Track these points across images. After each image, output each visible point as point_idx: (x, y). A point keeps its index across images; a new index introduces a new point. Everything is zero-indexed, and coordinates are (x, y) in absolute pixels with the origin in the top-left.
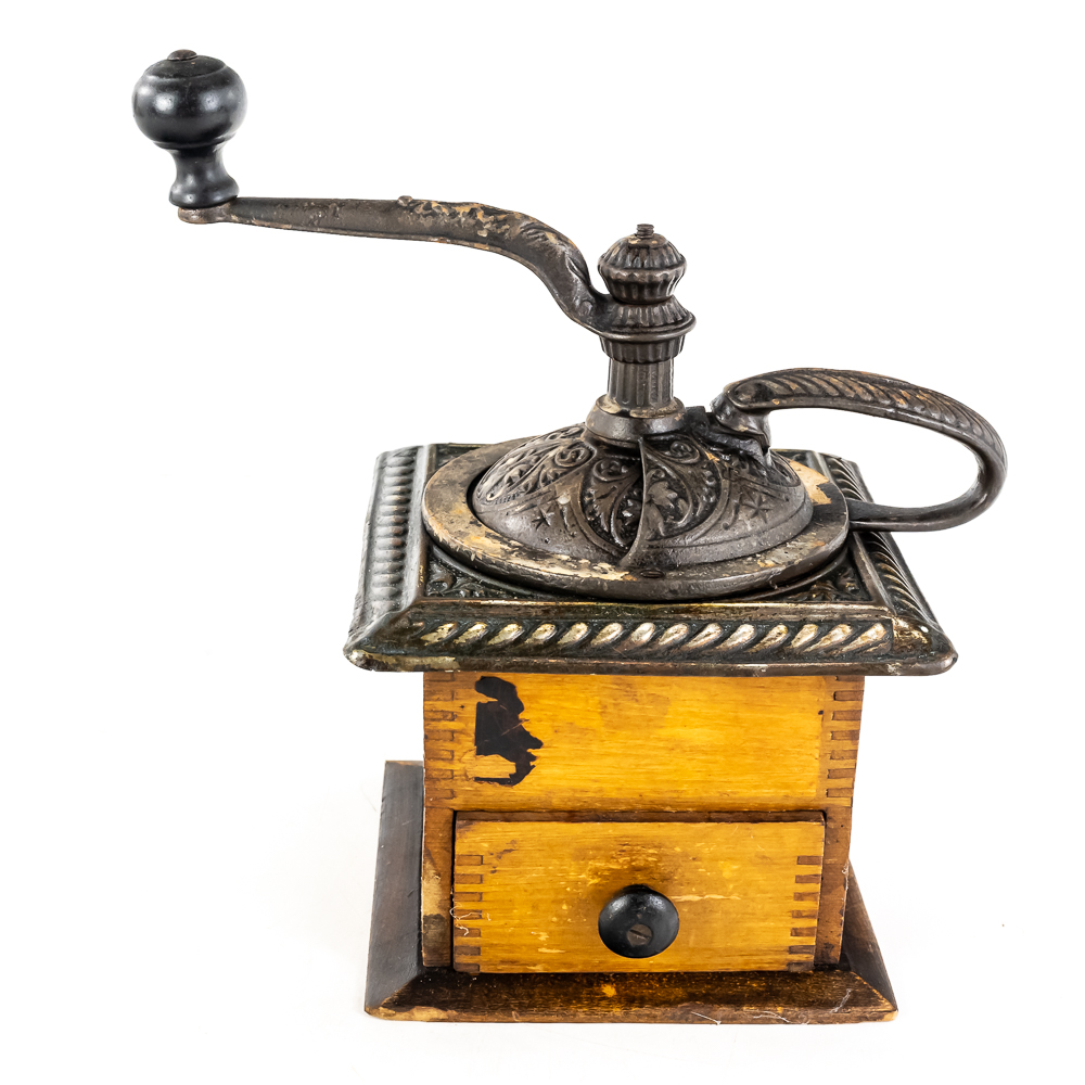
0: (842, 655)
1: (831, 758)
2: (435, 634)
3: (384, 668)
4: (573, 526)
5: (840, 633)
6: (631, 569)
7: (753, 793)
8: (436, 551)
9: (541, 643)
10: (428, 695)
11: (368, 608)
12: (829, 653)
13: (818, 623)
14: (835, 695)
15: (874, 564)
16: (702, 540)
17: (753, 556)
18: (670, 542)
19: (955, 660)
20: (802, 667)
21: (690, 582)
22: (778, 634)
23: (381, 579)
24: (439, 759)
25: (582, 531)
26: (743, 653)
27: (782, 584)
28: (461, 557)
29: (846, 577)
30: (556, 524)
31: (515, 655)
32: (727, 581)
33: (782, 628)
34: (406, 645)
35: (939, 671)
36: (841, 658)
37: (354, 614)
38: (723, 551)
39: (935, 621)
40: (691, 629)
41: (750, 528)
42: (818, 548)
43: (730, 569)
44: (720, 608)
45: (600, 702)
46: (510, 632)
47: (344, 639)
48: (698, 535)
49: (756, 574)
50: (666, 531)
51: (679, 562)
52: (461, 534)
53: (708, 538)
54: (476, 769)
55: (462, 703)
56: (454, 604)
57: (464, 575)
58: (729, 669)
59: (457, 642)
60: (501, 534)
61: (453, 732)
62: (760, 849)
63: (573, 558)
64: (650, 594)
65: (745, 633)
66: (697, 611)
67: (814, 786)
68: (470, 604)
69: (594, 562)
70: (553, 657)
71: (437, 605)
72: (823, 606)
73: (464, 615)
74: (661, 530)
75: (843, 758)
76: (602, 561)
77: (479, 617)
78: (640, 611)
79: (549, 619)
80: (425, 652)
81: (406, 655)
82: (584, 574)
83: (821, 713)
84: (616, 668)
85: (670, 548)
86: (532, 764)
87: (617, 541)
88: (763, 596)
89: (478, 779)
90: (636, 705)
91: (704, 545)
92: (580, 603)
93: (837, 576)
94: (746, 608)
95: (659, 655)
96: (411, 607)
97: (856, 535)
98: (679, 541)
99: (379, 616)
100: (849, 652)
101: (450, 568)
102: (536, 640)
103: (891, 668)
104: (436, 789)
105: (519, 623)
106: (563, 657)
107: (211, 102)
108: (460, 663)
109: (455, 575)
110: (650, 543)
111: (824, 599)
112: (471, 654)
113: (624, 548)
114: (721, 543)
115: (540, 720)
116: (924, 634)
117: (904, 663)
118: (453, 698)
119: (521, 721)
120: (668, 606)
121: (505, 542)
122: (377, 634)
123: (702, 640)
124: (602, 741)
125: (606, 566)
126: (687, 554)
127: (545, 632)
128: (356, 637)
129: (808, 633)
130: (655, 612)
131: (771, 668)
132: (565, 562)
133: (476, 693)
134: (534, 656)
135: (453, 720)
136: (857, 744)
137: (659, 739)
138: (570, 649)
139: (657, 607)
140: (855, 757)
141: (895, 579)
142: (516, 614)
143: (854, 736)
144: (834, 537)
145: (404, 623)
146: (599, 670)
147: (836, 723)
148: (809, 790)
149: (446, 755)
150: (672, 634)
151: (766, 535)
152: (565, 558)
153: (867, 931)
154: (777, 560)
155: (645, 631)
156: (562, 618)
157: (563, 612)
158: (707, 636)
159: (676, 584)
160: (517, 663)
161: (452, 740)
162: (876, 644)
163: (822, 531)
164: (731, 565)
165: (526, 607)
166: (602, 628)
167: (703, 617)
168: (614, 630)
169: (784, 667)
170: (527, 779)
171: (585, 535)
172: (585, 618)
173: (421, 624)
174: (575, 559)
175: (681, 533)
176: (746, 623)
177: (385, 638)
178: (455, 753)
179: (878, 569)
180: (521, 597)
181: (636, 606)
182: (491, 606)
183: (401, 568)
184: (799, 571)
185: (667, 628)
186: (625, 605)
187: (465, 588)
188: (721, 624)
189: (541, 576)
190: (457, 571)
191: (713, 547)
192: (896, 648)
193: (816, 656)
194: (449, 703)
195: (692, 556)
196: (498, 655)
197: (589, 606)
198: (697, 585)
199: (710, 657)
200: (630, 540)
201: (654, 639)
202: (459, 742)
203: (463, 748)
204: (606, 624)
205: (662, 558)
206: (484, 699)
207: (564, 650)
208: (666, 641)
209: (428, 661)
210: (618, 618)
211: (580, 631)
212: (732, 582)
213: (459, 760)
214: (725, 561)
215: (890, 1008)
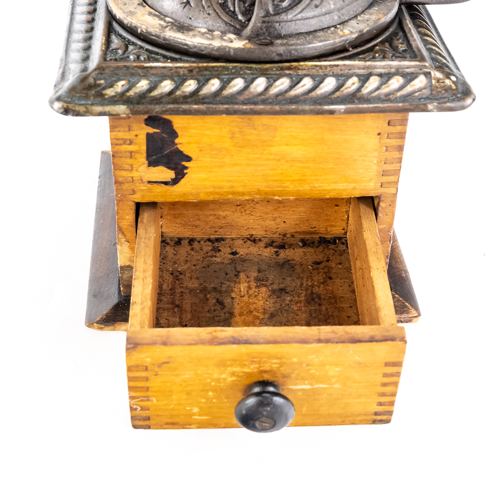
0: (396, 98)
1: (385, 163)
2: (112, 89)
3: (77, 114)
4: (209, 7)
5: (396, 82)
6: (249, 39)
7: (333, 186)
8: (115, 24)
9: (188, 94)
10: (113, 128)
11: (67, 69)
12: (387, 98)
13: (380, 75)
14: (389, 123)
15: (416, 29)
16: (299, 16)
17: (335, 26)
18: (277, 18)
19: (474, 100)
20: (369, 108)
21: (291, 47)
22: (352, 84)
23: (77, 46)
24: (122, 170)
25: (215, 10)
26: (328, 99)
27: (355, 47)
28: (132, 31)
29: (398, 40)
30: (197, 5)
31: (169, 103)
32: (318, 46)
33: (355, 79)
34: (92, 98)
35: (463, 108)
36: (396, 100)
37: (58, 73)
38: (314, 24)
39: (459, 71)
40: (292, 81)
41: (332, 7)
42: (379, 19)
43: (319, 37)
44: (312, 66)
45: (230, 131)
46: (165, 86)
47: (50, 93)
48: (297, 12)
49: (337, 40)
50: (275, 10)
51: (283, 32)
52: (131, 13)
53: (303, 15)
54: (148, 175)
55: (136, 133)
56: (125, 66)
57: (133, 44)
58: (319, 110)
59: (128, 94)
60: (159, 12)
61: (131, 152)
62: (358, 358)
63: (209, 30)
64: (263, 57)
65: (329, 84)
66: (297, 68)
67: (373, 181)
68: (137, 67)
69: (224, 33)
70: (196, 104)
71: (114, 67)
72: (383, 63)
73: (132, 75)
74: (271, 9)
75: (392, 163)
76: (230, 32)
77: (144, 76)
78: (256, 69)
79: (192, 76)
80: (106, 102)
81: (92, 104)
82: (217, 43)
83: (379, 134)
84: (240, 111)
85: (277, 22)
86: (185, 171)
87: (240, 17)
88: (342, 55)
89: (149, 182)
90: (254, 132)
91: (301, 20)
92: (214, 64)
93: (392, 39)
94: (330, 66)
95: (270, 100)
96: (95, 70)
97: (403, 7)
98: (283, 17)
99: (73, 76)
100: (401, 97)
101: (124, 38)
102: (183, 92)
103: (430, 107)
104: (122, 189)
105: (172, 79)
106: (203, 103)
108: (131, 110)
109: (127, 44)
110: (263, 19)
111: (384, 58)
112: (138, 103)
113: (245, 23)
114: (313, 18)
115: (189, 143)
116: (453, 82)
117: (439, 103)
118: (129, 130)
119: (177, 144)
120: (276, 65)
121: (161, 19)
122: (73, 90)
123: (299, 90)
124: (232, 156)
125: (232, 36)
126: (289, 26)
127: (190, 86)
128: (57, 92)
129: (373, 83)
130: (266, 69)
131: (348, 108)
132: (203, 34)
133: (145, 126)
134: (182, 103)
135: (130, 144)
136: (402, 154)
137: (271, 154)
138: (208, 98)
139: (268, 66)
140: (400, 162)
141: (432, 40)
142: (169, 74)
143: (400, 148)
144: (390, 10)
145: (91, 80)
146: (228, 112)
147: (389, 141)
148: (370, 184)
149: (127, 167)
150: (279, 86)
151: (343, 11)
152: (204, 30)
153: (401, 261)
154: (351, 30)
155: (260, 84)
156: (202, 75)
157: (202, 71)
158: (303, 86)
159: (281, 49)
160: (171, 108)
161: (131, 157)
162: (420, 90)
163: (382, 7)
164: (320, 34)
165: (176, 68)
166: (230, 82)
167: (300, 72)
168: (238, 84)
169: (357, 108)
170: (183, 181)
171: (217, 13)
172: (218, 75)
173: (102, 82)
174: (211, 31)
175: (285, 12)
176: (330, 76)
177: (77, 93)
178: (133, 166)
179: (419, 33)
180: (173, 60)
181: (254, 66)
182: (151, 68)
183: (90, 38)
184: (367, 37)
185: (275, 81)
186: (246, 65)
187: (134, 54)
188: (313, 77)
189: (186, 45)
190: (129, 41)
191: (307, 21)
192: (434, 92)
193: (379, 99)
194: (127, 133)
195: (293, 28)
196: (157, 104)
197: (221, 67)
198: (296, 50)
199: (304, 102)
200: (249, 16)
201: (267, 89)
202: (136, 159)
203: (138, 162)
204: (233, 79)
205: (272, 30)
206: (151, 130)
207: (203, 98)
208: (274, 91)
209: (108, 109)
210: (241, 74)
211: (214, 85)
212: (320, 47)
213: (137, 170)
214: (315, 31)
215: (416, 315)
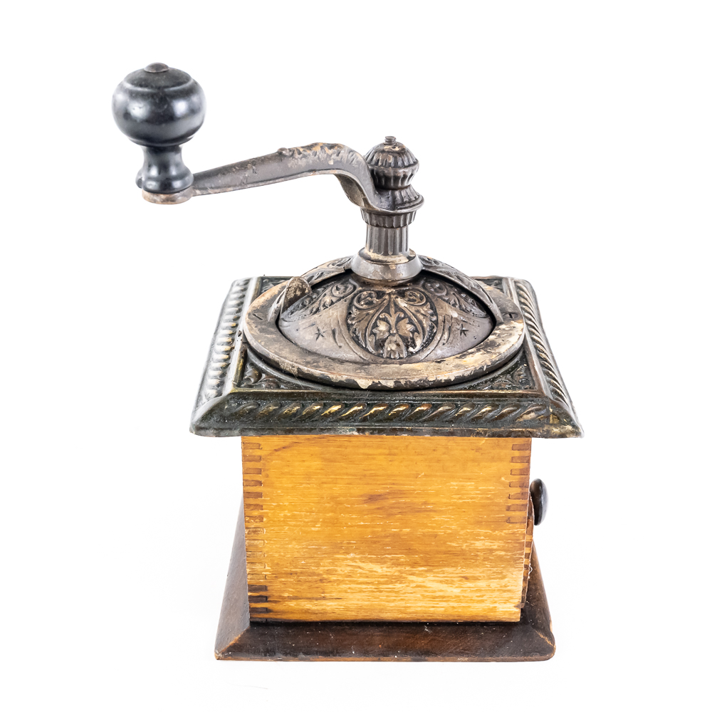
107: (180, 107)
